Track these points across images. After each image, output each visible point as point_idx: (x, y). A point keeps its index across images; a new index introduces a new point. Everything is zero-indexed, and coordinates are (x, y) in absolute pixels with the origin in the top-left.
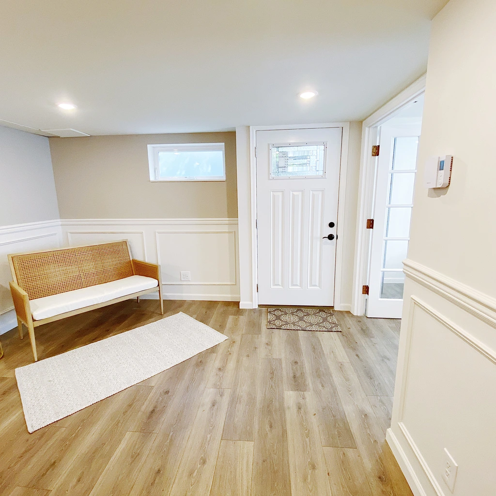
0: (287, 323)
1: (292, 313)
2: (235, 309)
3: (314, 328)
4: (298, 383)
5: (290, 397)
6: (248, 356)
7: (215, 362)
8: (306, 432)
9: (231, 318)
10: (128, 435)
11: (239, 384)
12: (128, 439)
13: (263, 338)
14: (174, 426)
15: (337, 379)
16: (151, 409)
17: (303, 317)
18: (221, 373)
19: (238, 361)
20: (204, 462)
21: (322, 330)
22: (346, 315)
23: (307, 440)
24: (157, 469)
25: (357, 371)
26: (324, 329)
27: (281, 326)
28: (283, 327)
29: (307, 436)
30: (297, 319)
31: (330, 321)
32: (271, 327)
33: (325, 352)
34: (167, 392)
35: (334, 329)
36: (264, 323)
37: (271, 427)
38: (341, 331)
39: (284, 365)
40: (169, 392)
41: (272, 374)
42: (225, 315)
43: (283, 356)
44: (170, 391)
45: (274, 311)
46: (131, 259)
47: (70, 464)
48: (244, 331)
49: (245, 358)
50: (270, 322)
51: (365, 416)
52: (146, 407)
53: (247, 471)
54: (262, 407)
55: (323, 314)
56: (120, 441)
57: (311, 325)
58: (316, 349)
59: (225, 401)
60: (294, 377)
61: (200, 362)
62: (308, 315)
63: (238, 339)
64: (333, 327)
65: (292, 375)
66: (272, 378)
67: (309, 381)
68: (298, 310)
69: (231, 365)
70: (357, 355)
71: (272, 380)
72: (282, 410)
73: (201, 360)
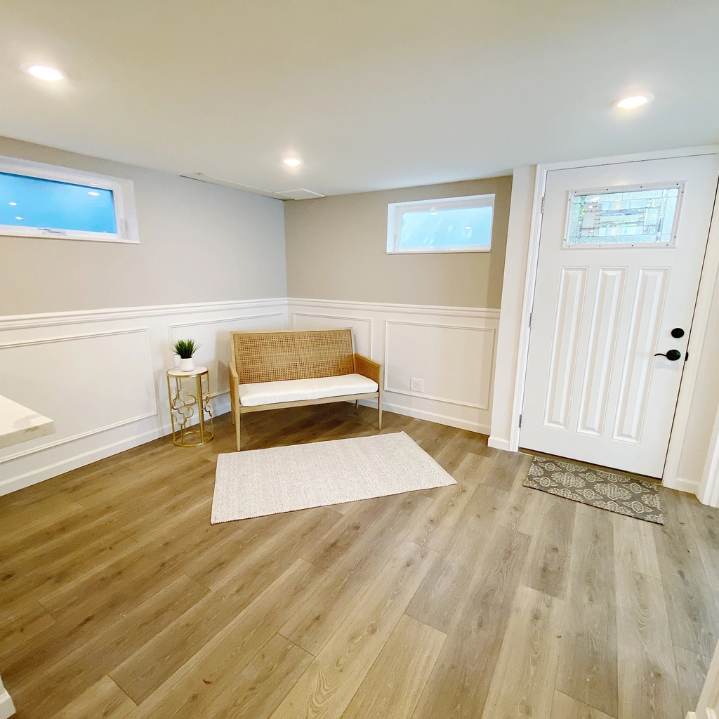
0: (560, 486)
1: (576, 474)
2: (480, 444)
3: (608, 506)
4: (548, 580)
5: (526, 596)
6: (479, 517)
7: (428, 510)
8: (535, 656)
9: (470, 457)
10: (299, 561)
11: (452, 550)
12: (298, 566)
13: (511, 498)
14: (352, 572)
15: (623, 598)
16: (332, 541)
17: (594, 484)
18: (432, 527)
19: (461, 519)
20: (373, 631)
21: (623, 512)
22: (684, 499)
23: (532, 668)
24: (317, 614)
25: (670, 598)
26: (629, 513)
27: (548, 488)
28: (551, 491)
29: (535, 663)
30: (581, 484)
31: (646, 502)
32: (531, 485)
33: (615, 549)
34: (357, 528)
35: (649, 517)
36: (520, 476)
37: (480, 625)
38: (662, 525)
39: (532, 547)
40: (359, 527)
41: (509, 552)
42: (462, 449)
43: (535, 534)
44: (361, 527)
45: (544, 462)
46: (354, 353)
47: (235, 570)
48: (484, 479)
49: (472, 519)
50: (530, 477)
51: (655, 675)
52: (328, 536)
53: (425, 668)
54: (475, 593)
55: (636, 489)
56: (290, 564)
57: (606, 499)
58: (600, 540)
59: (426, 566)
60: (544, 570)
61: (409, 503)
62: (606, 482)
63: (471, 489)
64: (649, 514)
65: (541, 565)
66: (505, 559)
67: (569, 584)
68: (589, 471)
69: (450, 521)
70: (681, 573)
71: (504, 562)
72: (505, 610)
73: (410, 501)
